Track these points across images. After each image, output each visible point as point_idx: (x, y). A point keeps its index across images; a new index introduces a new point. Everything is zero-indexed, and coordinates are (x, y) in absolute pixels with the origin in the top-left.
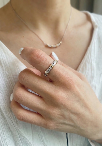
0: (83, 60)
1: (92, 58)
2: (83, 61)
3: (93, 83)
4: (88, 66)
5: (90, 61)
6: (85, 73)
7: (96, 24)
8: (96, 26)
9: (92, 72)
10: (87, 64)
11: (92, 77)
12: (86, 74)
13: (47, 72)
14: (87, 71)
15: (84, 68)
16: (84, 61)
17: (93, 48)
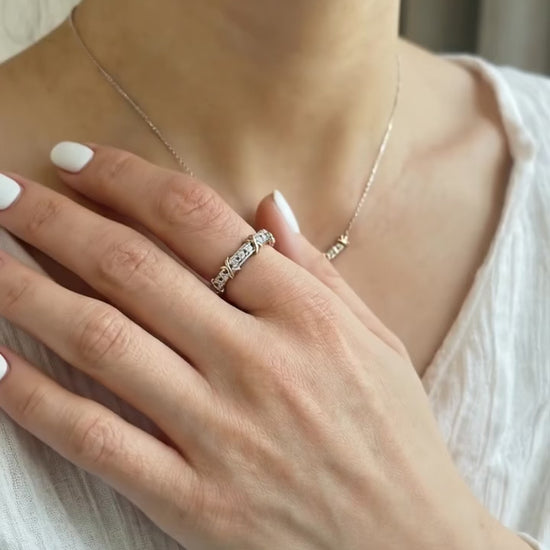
0: (450, 335)
1: (498, 326)
2: (447, 342)
3: (497, 459)
4: (475, 371)
5: (487, 341)
6: (459, 408)
7: (527, 135)
8: (527, 149)
9: (496, 402)
10: (469, 357)
11: (493, 431)
12: (463, 412)
13: (231, 266)
14: (468, 398)
15: (454, 379)
16: (454, 343)
17: (504, 269)
